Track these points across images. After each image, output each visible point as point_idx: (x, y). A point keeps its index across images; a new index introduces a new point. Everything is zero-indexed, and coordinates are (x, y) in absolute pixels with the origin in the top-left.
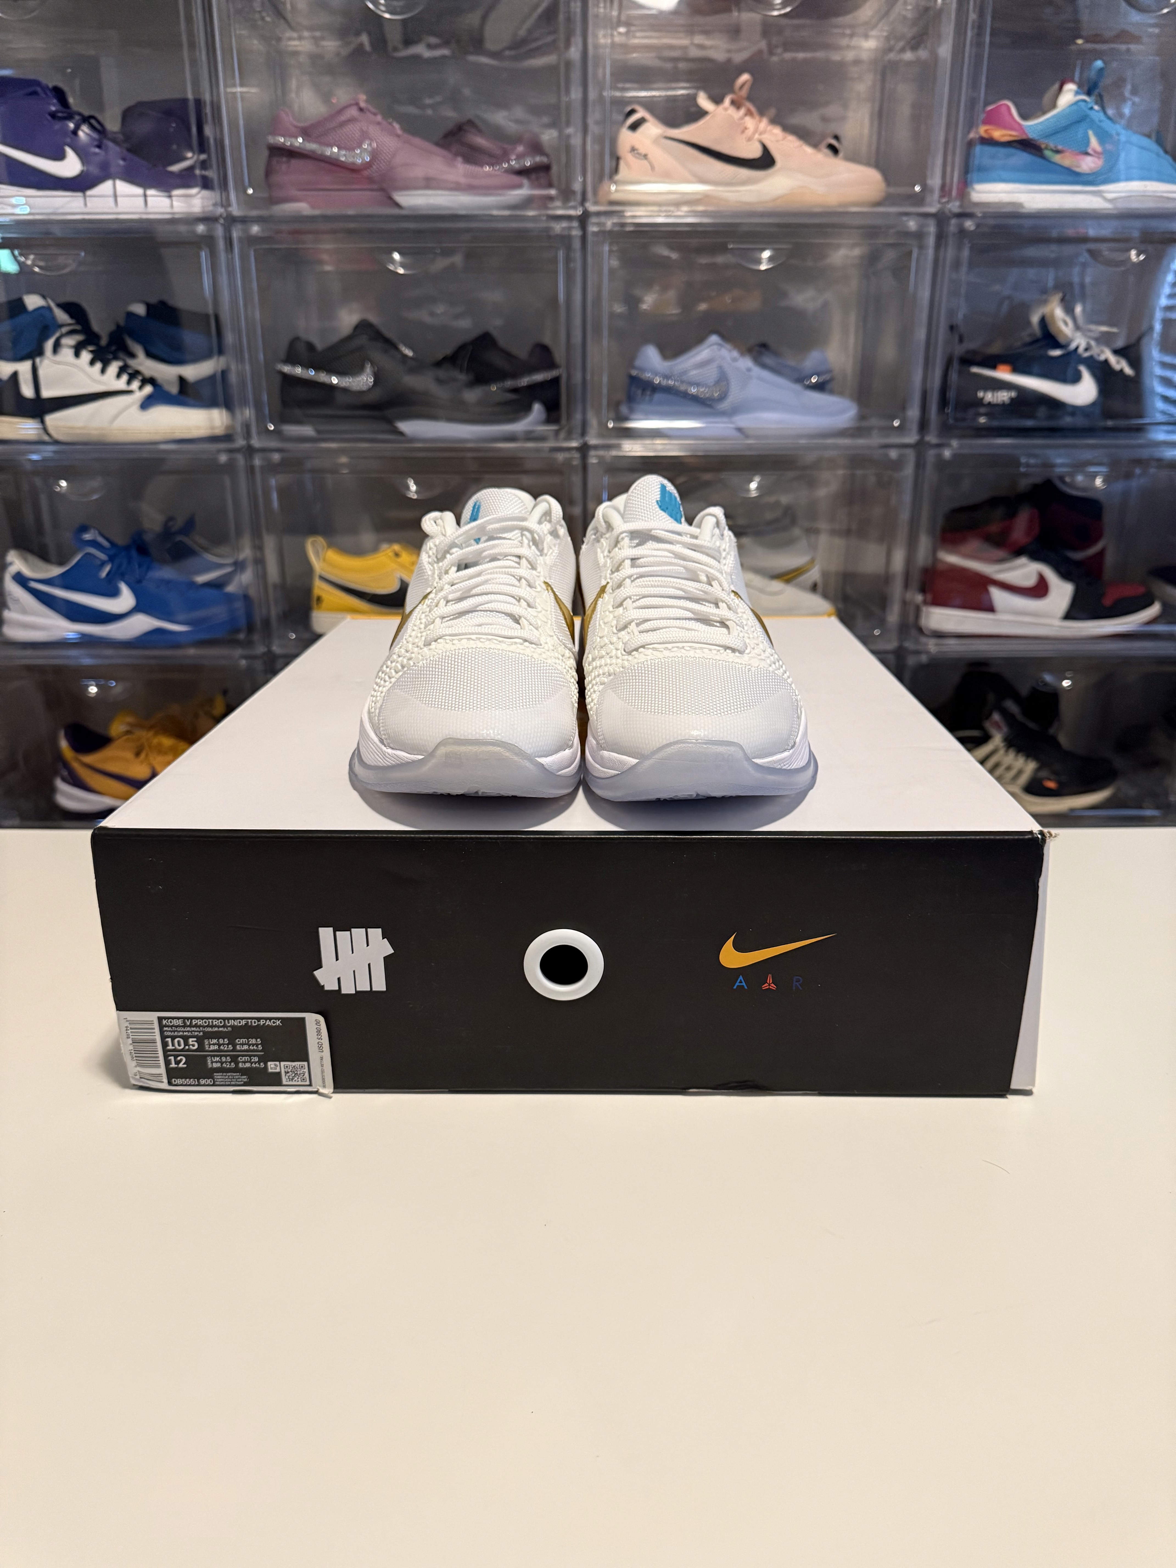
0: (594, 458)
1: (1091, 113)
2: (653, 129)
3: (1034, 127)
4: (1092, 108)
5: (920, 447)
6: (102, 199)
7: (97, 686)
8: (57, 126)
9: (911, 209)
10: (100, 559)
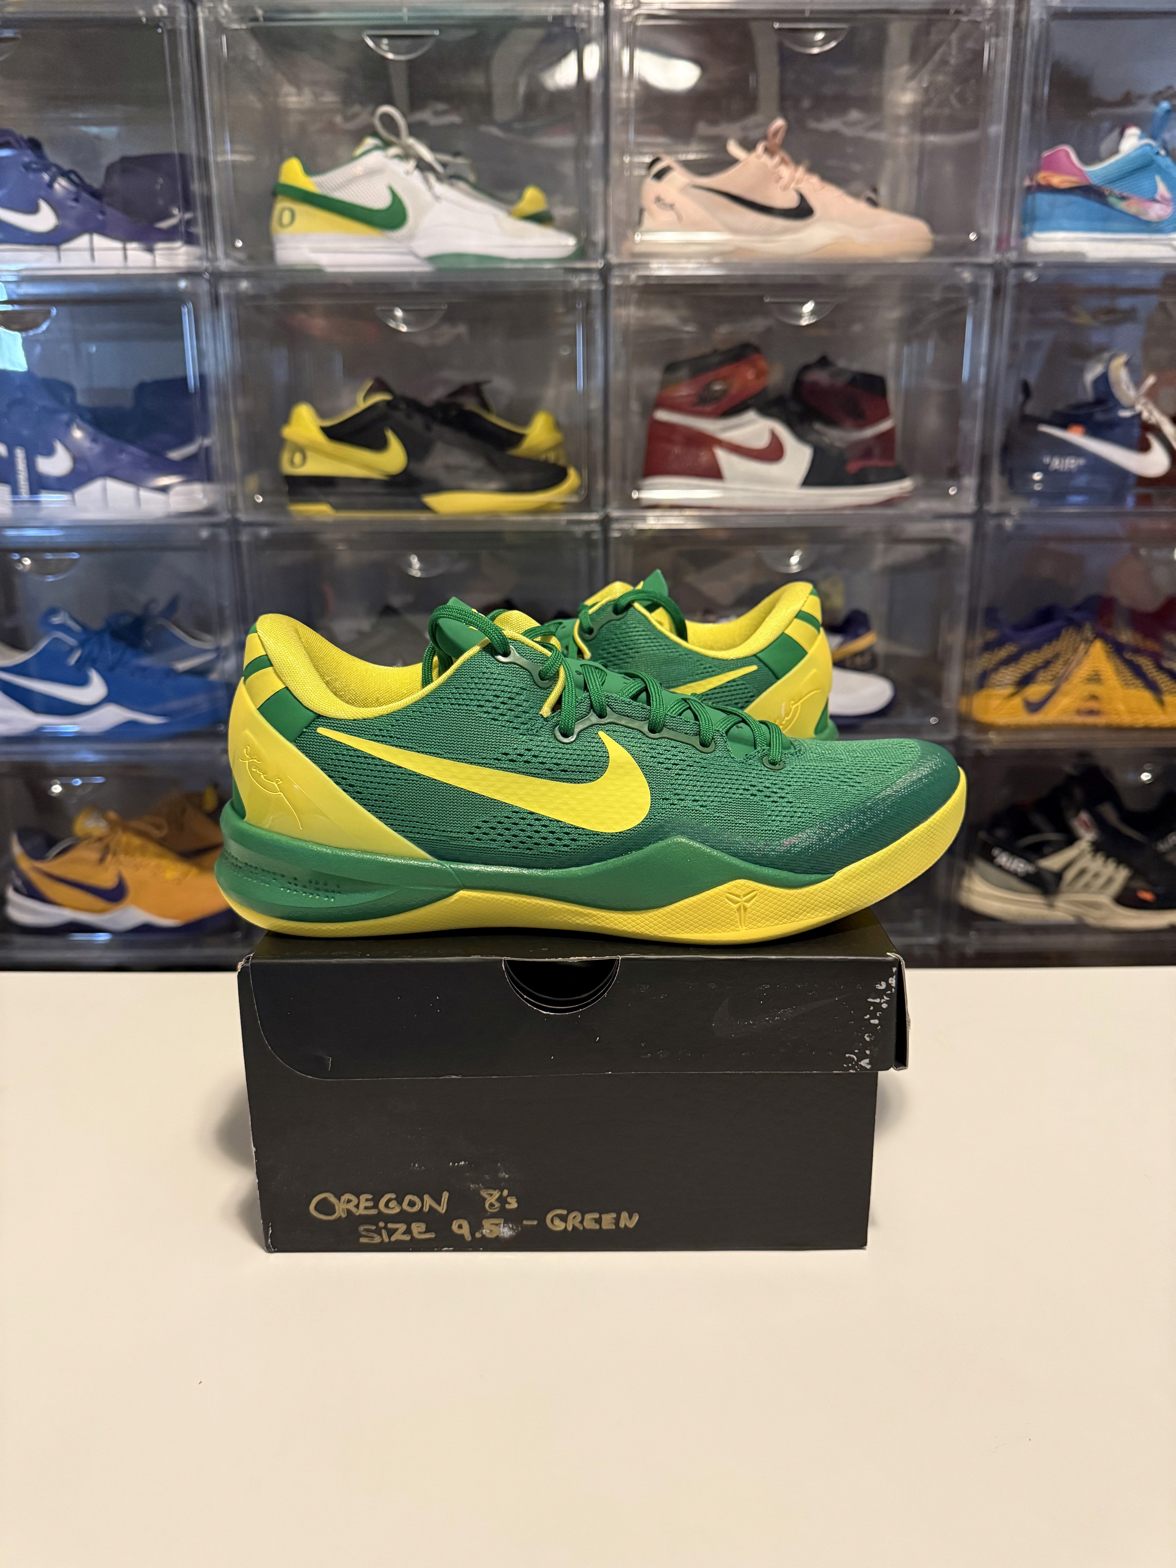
0: (616, 531)
1: (1158, 158)
2: (679, 177)
3: (1095, 172)
4: (1158, 153)
5: (978, 517)
6: (77, 252)
7: (62, 785)
8: (31, 176)
9: (966, 259)
10: (69, 645)
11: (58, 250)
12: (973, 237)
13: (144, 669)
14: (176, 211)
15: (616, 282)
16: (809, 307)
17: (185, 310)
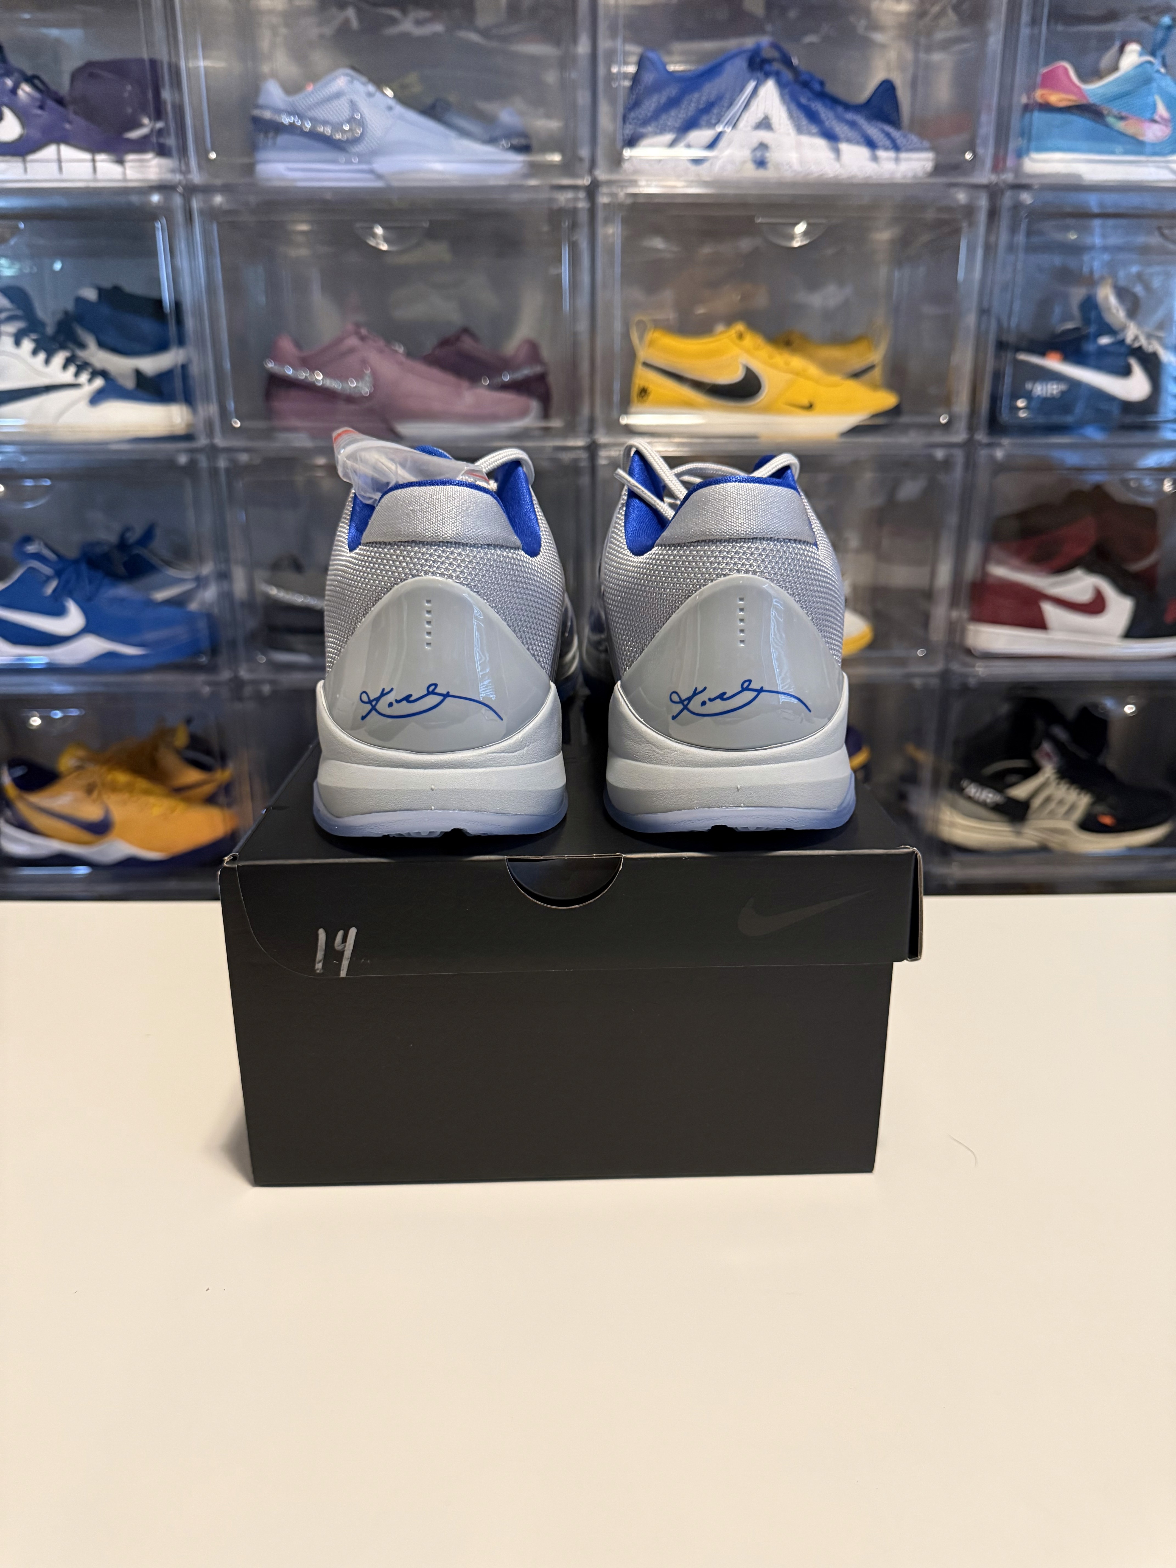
0: (603, 458)
1: (1157, 75)
3: (1094, 91)
4: (1157, 71)
5: (969, 446)
6: (44, 164)
7: (41, 717)
9: (961, 180)
10: (44, 575)
11: (24, 161)
12: (968, 156)
13: (122, 600)
14: (146, 121)
15: (603, 199)
16: (801, 228)
17: (158, 225)
